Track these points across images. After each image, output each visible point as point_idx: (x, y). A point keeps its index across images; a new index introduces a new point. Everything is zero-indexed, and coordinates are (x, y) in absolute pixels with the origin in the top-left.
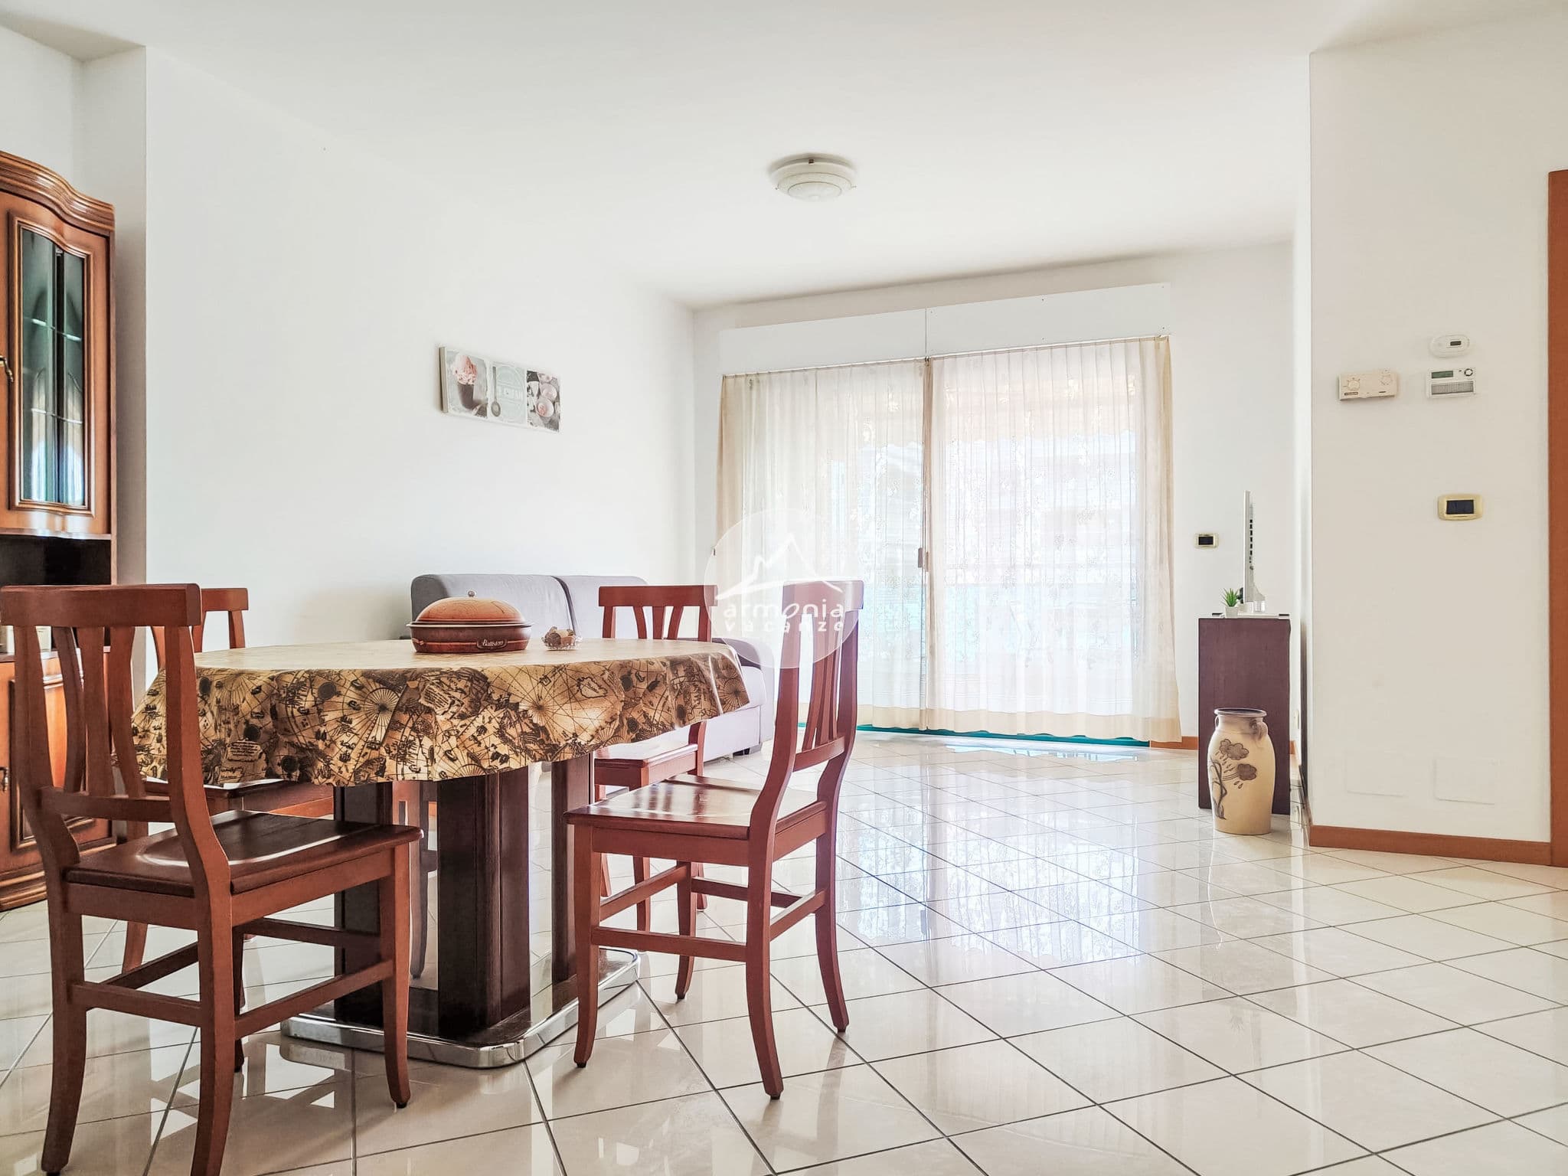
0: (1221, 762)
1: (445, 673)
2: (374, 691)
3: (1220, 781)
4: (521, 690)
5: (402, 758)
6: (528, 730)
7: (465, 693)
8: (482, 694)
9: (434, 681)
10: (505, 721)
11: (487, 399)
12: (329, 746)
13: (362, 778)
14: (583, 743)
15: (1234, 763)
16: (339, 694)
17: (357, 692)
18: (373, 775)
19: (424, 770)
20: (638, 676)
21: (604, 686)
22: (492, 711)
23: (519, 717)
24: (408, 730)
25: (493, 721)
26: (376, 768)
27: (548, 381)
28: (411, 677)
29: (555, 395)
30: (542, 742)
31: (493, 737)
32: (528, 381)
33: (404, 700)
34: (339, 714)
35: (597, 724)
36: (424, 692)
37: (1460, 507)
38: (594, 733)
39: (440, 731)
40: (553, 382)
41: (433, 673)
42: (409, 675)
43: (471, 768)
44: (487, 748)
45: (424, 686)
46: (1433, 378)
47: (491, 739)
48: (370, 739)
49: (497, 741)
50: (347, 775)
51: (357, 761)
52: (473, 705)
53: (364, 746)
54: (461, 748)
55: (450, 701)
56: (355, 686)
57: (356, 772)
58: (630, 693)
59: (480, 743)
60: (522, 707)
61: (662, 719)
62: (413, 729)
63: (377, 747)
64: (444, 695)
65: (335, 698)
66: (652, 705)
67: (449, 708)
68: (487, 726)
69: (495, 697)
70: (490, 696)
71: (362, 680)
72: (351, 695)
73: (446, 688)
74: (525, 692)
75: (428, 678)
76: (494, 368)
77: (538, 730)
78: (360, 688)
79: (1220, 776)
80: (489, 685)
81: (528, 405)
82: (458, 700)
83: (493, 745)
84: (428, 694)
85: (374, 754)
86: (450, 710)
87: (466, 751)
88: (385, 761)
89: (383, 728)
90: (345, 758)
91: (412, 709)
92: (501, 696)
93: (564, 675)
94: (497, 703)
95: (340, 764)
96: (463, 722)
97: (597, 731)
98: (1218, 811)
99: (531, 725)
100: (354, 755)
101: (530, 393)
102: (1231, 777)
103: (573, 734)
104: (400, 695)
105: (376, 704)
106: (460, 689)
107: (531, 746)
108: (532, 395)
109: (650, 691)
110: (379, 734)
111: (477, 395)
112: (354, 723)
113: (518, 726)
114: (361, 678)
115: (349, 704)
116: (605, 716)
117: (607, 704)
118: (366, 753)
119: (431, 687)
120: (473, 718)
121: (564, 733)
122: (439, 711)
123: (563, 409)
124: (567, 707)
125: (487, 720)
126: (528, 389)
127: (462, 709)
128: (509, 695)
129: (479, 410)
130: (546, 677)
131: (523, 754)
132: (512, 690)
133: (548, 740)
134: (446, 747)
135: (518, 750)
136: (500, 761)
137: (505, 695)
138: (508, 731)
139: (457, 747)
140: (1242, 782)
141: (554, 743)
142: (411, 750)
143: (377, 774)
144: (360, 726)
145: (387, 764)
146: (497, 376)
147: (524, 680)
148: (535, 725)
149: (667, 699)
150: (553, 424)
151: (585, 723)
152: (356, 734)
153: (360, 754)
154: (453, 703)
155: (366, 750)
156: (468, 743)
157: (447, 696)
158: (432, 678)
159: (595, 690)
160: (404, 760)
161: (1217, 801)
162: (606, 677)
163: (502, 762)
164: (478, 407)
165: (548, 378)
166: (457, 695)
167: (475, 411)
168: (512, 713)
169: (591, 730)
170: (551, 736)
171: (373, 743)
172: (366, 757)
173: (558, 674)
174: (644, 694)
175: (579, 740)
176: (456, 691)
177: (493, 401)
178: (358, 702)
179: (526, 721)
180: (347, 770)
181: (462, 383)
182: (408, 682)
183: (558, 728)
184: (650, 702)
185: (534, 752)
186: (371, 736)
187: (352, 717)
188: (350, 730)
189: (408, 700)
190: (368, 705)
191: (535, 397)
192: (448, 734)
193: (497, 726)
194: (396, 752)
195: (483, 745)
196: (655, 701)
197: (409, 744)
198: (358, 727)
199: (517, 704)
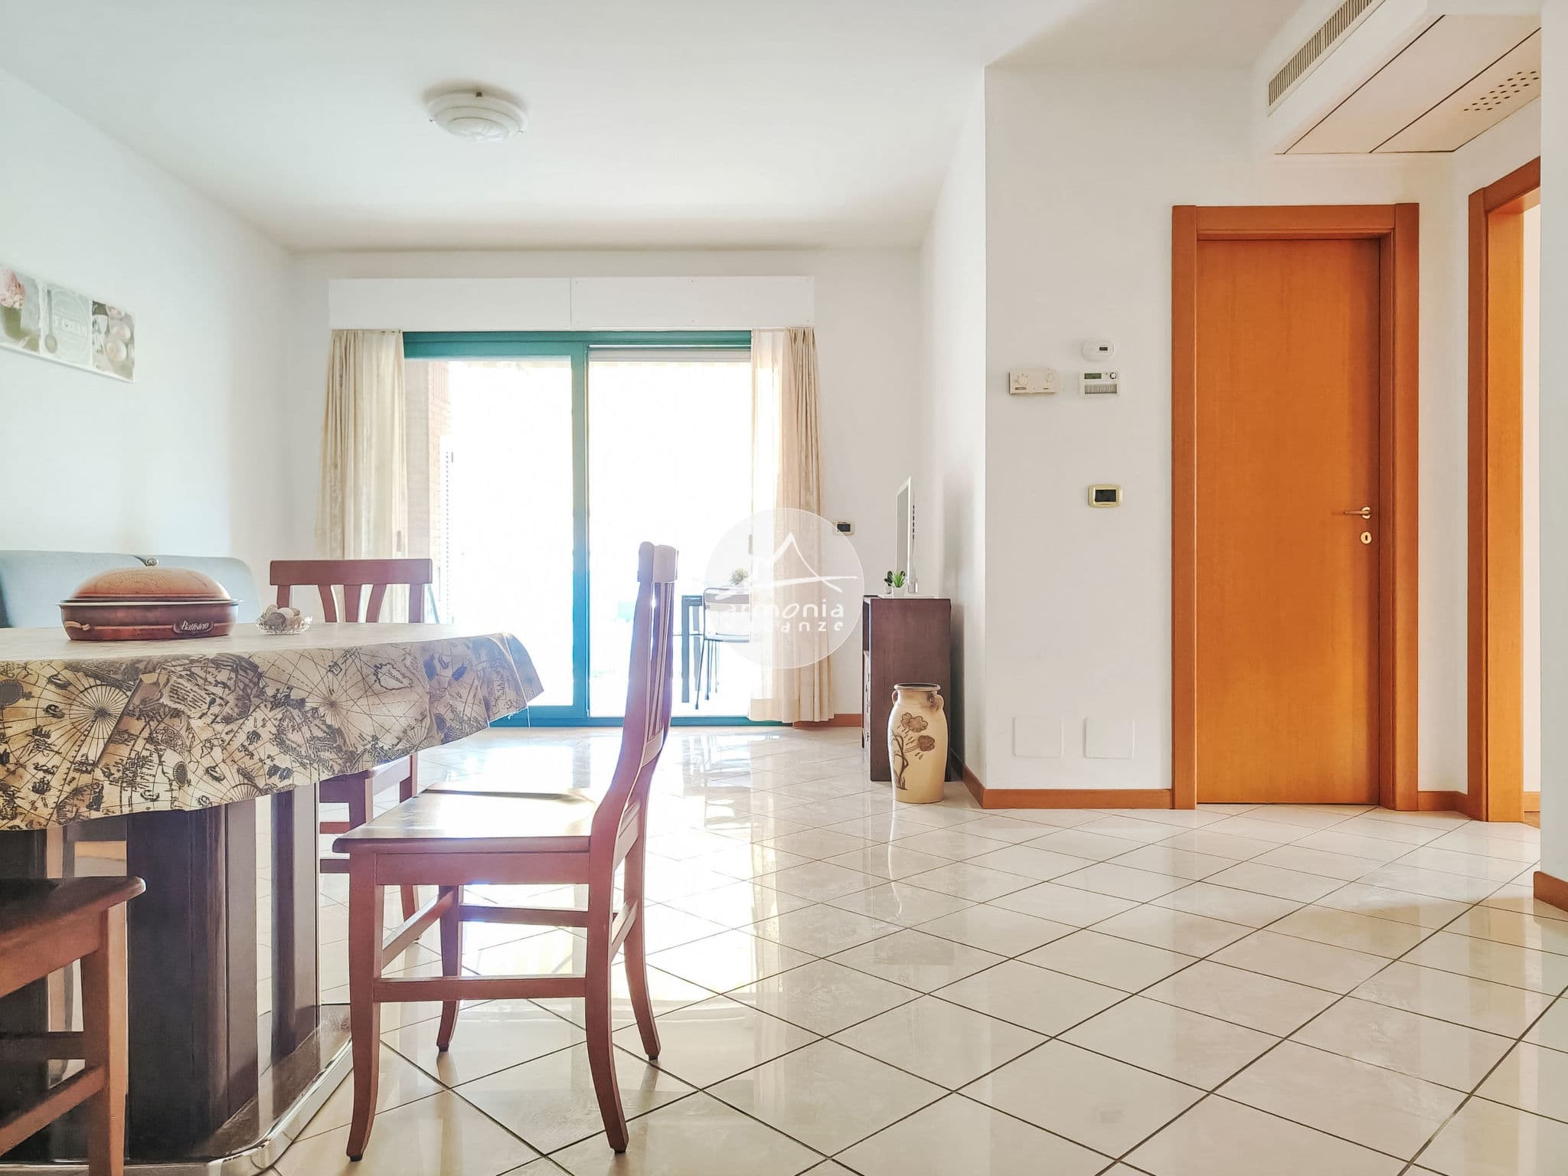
0: (903, 735)
1: (197, 661)
2: (86, 689)
3: (902, 754)
4: (306, 681)
5: (130, 781)
6: (320, 734)
7: (230, 689)
8: (251, 688)
9: (183, 673)
10: (285, 724)
11: (40, 330)
12: (14, 773)
13: (69, 815)
14: (385, 748)
15: (915, 735)
16: (29, 696)
17: (59, 691)
18: (83, 809)
19: (165, 796)
20: (440, 661)
21: (408, 674)
22: (267, 711)
23: (306, 718)
24: (141, 743)
25: (269, 724)
26: (88, 798)
27: (119, 317)
28: (145, 668)
29: (128, 335)
30: (339, 749)
31: (268, 745)
32: (94, 313)
33: (137, 701)
34: (30, 725)
35: (404, 722)
36: (168, 688)
37: (1106, 496)
38: (401, 735)
39: (197, 741)
40: (126, 319)
41: (180, 662)
42: (141, 666)
43: (244, 788)
44: (261, 760)
45: (168, 680)
46: (1086, 378)
47: (266, 748)
48: (78, 759)
49: (274, 750)
50: (45, 812)
51: (61, 791)
52: (240, 705)
53: (69, 769)
54: (228, 761)
55: (208, 700)
56: (55, 684)
57: (59, 807)
58: (434, 682)
59: (253, 755)
60: (309, 705)
61: (474, 714)
62: (150, 740)
63: (89, 768)
64: (199, 691)
65: (22, 702)
66: (460, 697)
67: (209, 709)
68: (260, 731)
69: (270, 692)
70: (262, 692)
71: (67, 675)
72: (51, 696)
73: (201, 682)
74: (311, 683)
75: (173, 669)
76: (49, 292)
77: (334, 733)
78: (64, 686)
79: (902, 749)
80: (260, 676)
81: (93, 343)
82: (221, 698)
83: (269, 757)
84: (174, 691)
85: (84, 779)
86: (210, 712)
87: (236, 767)
88: (103, 787)
89: (101, 741)
90: (41, 789)
91: (149, 712)
92: (278, 690)
93: (357, 661)
94: (272, 700)
95: (34, 796)
96: (229, 728)
97: (405, 732)
98: (899, 782)
99: (324, 727)
100: (55, 782)
101: (97, 328)
102: (913, 749)
103: (373, 737)
104: (129, 694)
105: (90, 708)
106: (223, 683)
107: (326, 755)
108: (99, 331)
109: (456, 679)
110: (93, 751)
111: (25, 322)
112: (54, 736)
113: (305, 729)
114: (63, 672)
115: (47, 710)
116: (414, 713)
117: (414, 697)
118: (74, 779)
119: (180, 680)
120: (241, 721)
121: (361, 736)
122: (194, 713)
123: (137, 352)
124: (363, 702)
125: (260, 723)
126: (94, 323)
127: (227, 709)
128: (290, 688)
129: (28, 342)
130: (336, 664)
131: (315, 765)
132: (293, 682)
133: (344, 746)
134: (207, 762)
135: (305, 761)
136: (280, 777)
137: (284, 689)
138: (290, 736)
139: (223, 761)
140: (922, 753)
141: (351, 749)
142: (144, 770)
143: (90, 807)
144: (63, 739)
145: (105, 792)
146: (53, 303)
147: (307, 666)
148: (329, 727)
149: (477, 688)
150: (126, 369)
151: (389, 722)
152: (57, 753)
153: (65, 779)
154: (213, 702)
155: (72, 774)
156: (237, 756)
157: (203, 693)
158: (179, 668)
159: (397, 679)
160: (132, 784)
161: (899, 773)
162: (408, 662)
163: (282, 778)
164: (27, 338)
165: (119, 313)
166: (219, 691)
167: (22, 343)
168: (296, 712)
169: (397, 730)
170: (347, 740)
171: (84, 763)
172: (73, 785)
173: (350, 661)
174: (450, 684)
175: (380, 744)
176: (216, 686)
177: (47, 333)
178: (61, 706)
179: (317, 722)
180: (46, 805)
181: (5, 305)
182: (141, 676)
183: (353, 730)
184: (458, 694)
185: (331, 763)
186: (80, 754)
187: (52, 728)
188: (48, 747)
189: (144, 701)
190: (77, 711)
191: (103, 335)
192: (209, 745)
193: (274, 730)
194: (120, 774)
195: (256, 757)
196: (464, 692)
197: (141, 761)
198: (60, 742)
199: (303, 701)
